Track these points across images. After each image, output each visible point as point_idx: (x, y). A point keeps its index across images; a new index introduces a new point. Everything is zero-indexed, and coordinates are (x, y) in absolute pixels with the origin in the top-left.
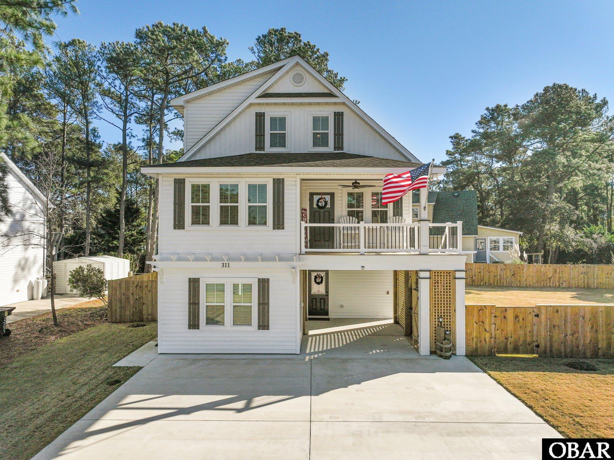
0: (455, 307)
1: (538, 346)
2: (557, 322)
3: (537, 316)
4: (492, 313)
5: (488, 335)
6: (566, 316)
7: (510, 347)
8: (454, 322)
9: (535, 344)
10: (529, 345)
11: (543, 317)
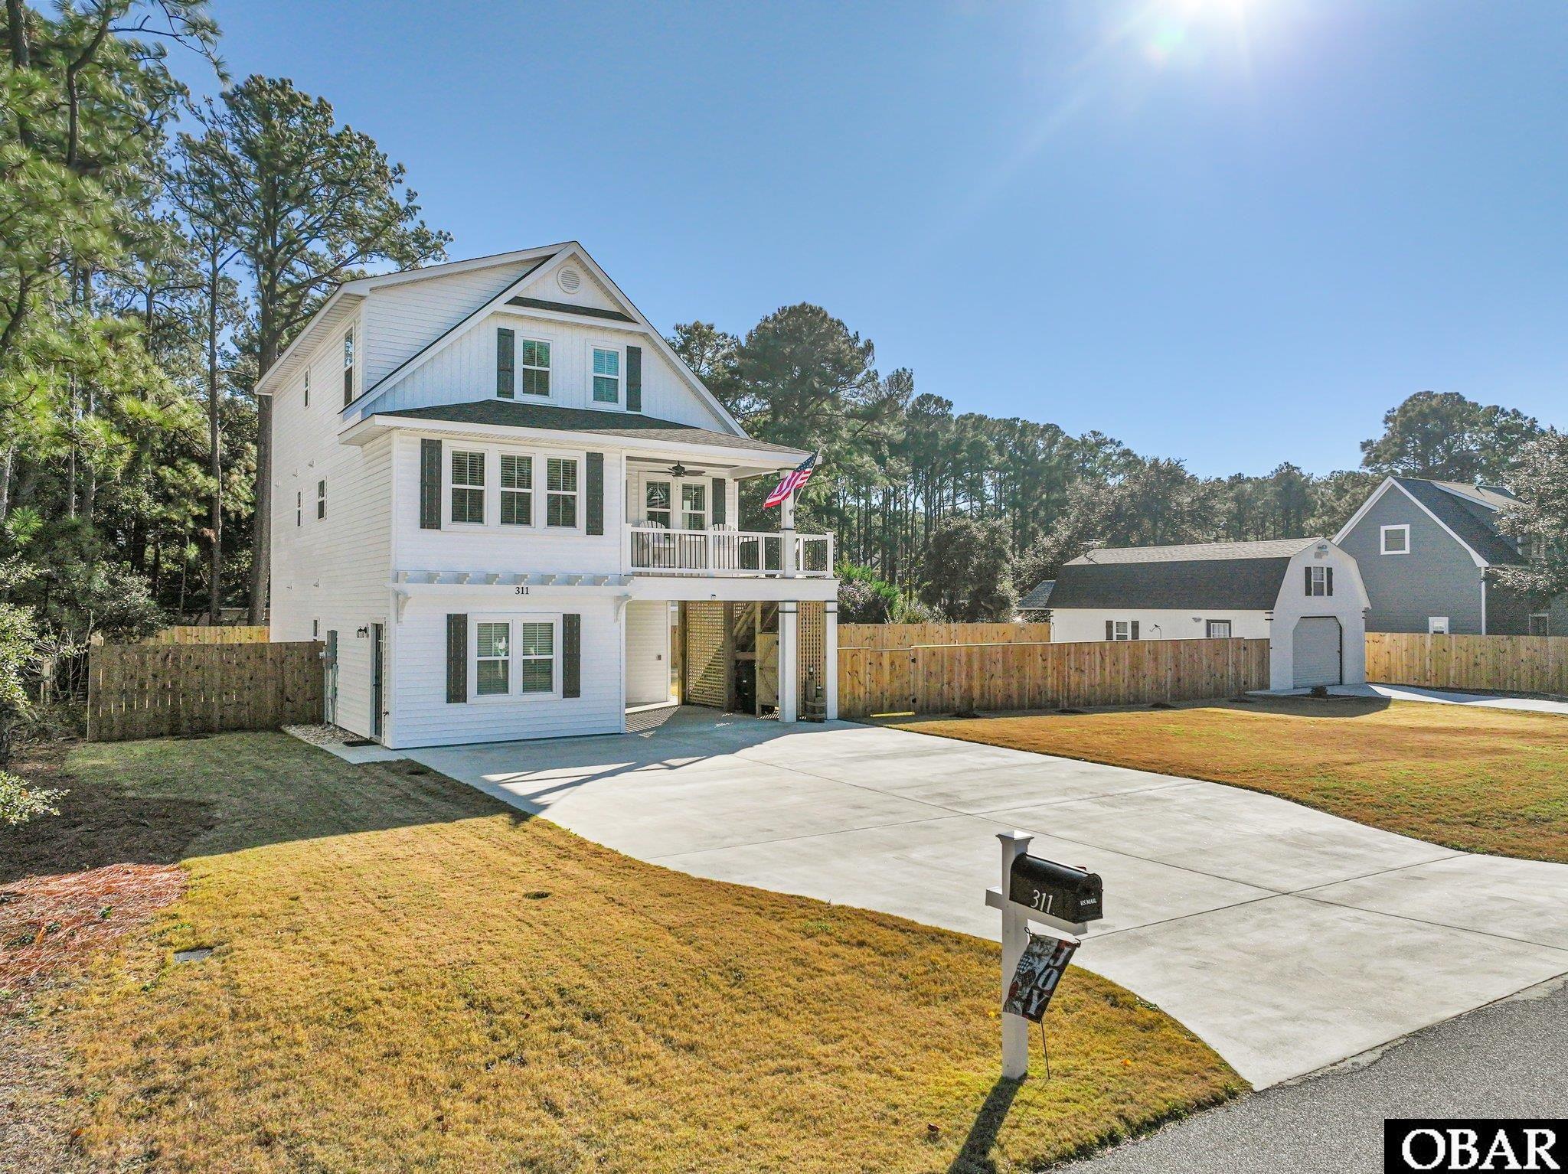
0: (825, 652)
1: (914, 701)
2: (934, 668)
3: (914, 661)
4: (866, 659)
5: (862, 690)
6: (943, 661)
7: (886, 704)
8: (825, 674)
9: (911, 698)
10: (906, 699)
11: (920, 662)
